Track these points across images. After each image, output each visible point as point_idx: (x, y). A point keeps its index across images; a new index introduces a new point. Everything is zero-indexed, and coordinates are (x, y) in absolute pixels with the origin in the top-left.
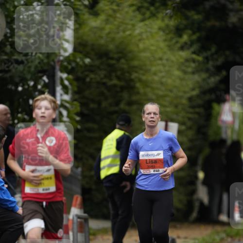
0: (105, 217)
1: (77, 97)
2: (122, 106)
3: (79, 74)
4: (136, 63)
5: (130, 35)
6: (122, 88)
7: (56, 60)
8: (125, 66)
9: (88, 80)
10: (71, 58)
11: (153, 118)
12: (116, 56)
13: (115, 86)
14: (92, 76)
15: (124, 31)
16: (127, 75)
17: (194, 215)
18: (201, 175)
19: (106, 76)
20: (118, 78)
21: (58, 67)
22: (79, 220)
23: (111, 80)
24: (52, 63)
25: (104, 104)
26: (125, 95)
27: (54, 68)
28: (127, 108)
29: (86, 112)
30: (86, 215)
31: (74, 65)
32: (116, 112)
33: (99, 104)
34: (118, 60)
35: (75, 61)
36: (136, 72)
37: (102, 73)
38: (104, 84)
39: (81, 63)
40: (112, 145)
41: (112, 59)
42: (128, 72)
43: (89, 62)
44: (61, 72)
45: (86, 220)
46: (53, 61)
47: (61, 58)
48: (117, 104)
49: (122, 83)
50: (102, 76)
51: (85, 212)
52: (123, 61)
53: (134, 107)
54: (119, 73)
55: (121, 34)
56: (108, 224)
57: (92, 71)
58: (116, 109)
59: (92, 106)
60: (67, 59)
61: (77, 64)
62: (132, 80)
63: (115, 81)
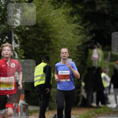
0: (36, 105)
1: (22, 46)
2: (45, 50)
3: (23, 35)
4: (51, 30)
5: (48, 16)
6: (45, 42)
7: (12, 28)
8: (46, 31)
9: (28, 38)
10: (20, 27)
11: (65, 55)
12: (41, 26)
13: (41, 41)
14: (30, 36)
15: (45, 14)
16: (47, 35)
17: (80, 103)
18: (83, 84)
19: (36, 36)
20: (43, 37)
21: (13, 32)
22: (23, 106)
23: (39, 38)
24: (10, 30)
25: (36, 50)
26: (46, 45)
27: (11, 32)
28: (47, 52)
29: (27, 53)
30: (27, 104)
31: (21, 31)
32: (41, 54)
33: (33, 49)
34: (43, 28)
35: (21, 29)
36: (51, 34)
37: (35, 35)
38: (36, 40)
39: (24, 30)
40: (41, 70)
41: (40, 28)
42: (48, 34)
43: (28, 29)
44: (15, 34)
45: (27, 106)
46: (11, 29)
47: (15, 27)
48: (42, 49)
49: (45, 40)
50: (35, 36)
51: (26, 102)
52: (45, 29)
53: (51, 51)
54: (43, 35)
55: (44, 15)
56: (38, 108)
57: (30, 34)
58: (42, 52)
59: (30, 50)
60: (18, 28)
61: (22, 30)
62: (49, 38)
63: (41, 39)
